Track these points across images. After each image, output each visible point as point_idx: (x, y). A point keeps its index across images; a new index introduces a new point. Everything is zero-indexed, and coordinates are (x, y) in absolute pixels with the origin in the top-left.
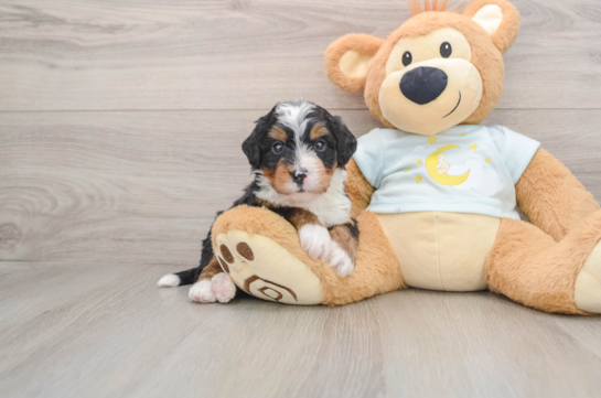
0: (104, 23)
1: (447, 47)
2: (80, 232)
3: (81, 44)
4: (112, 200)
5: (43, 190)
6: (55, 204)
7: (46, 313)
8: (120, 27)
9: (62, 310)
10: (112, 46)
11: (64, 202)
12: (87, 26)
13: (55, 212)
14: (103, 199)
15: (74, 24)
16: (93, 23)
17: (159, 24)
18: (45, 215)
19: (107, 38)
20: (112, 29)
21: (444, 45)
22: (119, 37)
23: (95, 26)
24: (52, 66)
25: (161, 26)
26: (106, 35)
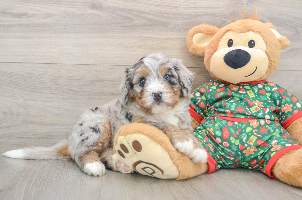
0: (15, 11)
1: (253, 42)
8: (25, 15)
10: (20, 25)
16: (8, 11)
17: (48, 14)
19: (17, 20)
20: (20, 15)
21: (251, 41)
22: (24, 20)
23: (9, 13)
25: (49, 15)
26: (16, 19)
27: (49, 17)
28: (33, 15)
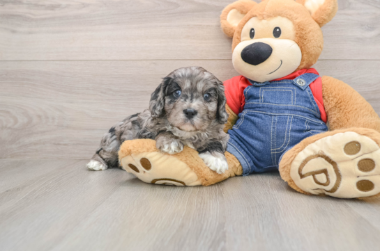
0: (47, 3)
1: (278, 30)
2: (33, 139)
3: (33, 17)
4: (53, 118)
5: (8, 112)
6: (16, 121)
7: (7, 191)
8: (58, 6)
9: (18, 189)
11: (22, 120)
12: (36, 5)
13: (16, 126)
14: (47, 118)
15: (28, 4)
16: (40, 3)
17: (83, 4)
18: (10, 128)
19: (50, 13)
20: (53, 7)
21: (276, 28)
22: (57, 13)
23: (42, 6)
24: (14, 32)
25: (84, 5)
26: (49, 12)
27: (84, 7)
28: (67, 6)
